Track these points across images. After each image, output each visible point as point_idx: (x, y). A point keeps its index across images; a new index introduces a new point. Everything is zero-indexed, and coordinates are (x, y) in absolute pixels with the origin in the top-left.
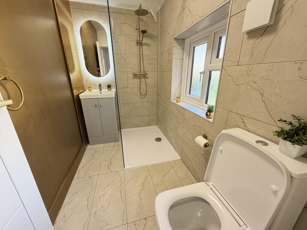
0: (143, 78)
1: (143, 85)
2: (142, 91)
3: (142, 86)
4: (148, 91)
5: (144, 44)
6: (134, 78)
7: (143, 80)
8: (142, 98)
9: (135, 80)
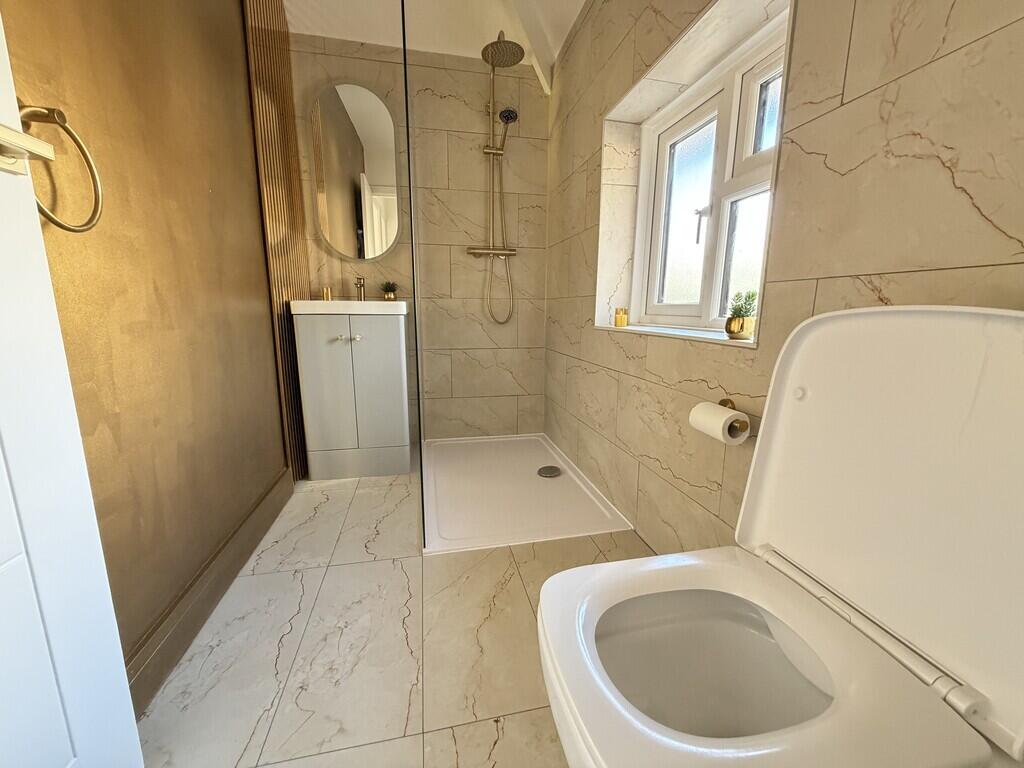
2: (496, 308)
4: (515, 310)
7: (501, 273)
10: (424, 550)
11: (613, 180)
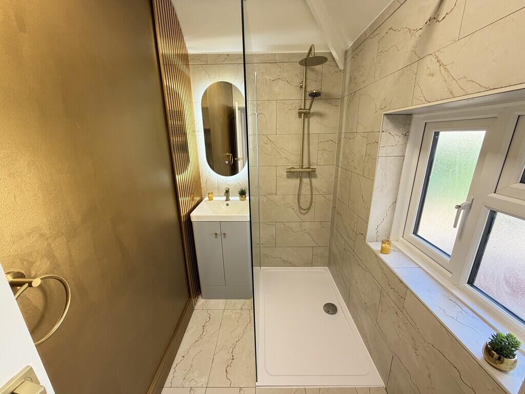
0: (306, 177)
1: (306, 191)
2: (302, 200)
3: (303, 192)
4: (314, 201)
5: (313, 114)
6: (288, 177)
7: (306, 180)
8: (301, 213)
9: (290, 180)
10: (257, 384)
11: (387, 153)
